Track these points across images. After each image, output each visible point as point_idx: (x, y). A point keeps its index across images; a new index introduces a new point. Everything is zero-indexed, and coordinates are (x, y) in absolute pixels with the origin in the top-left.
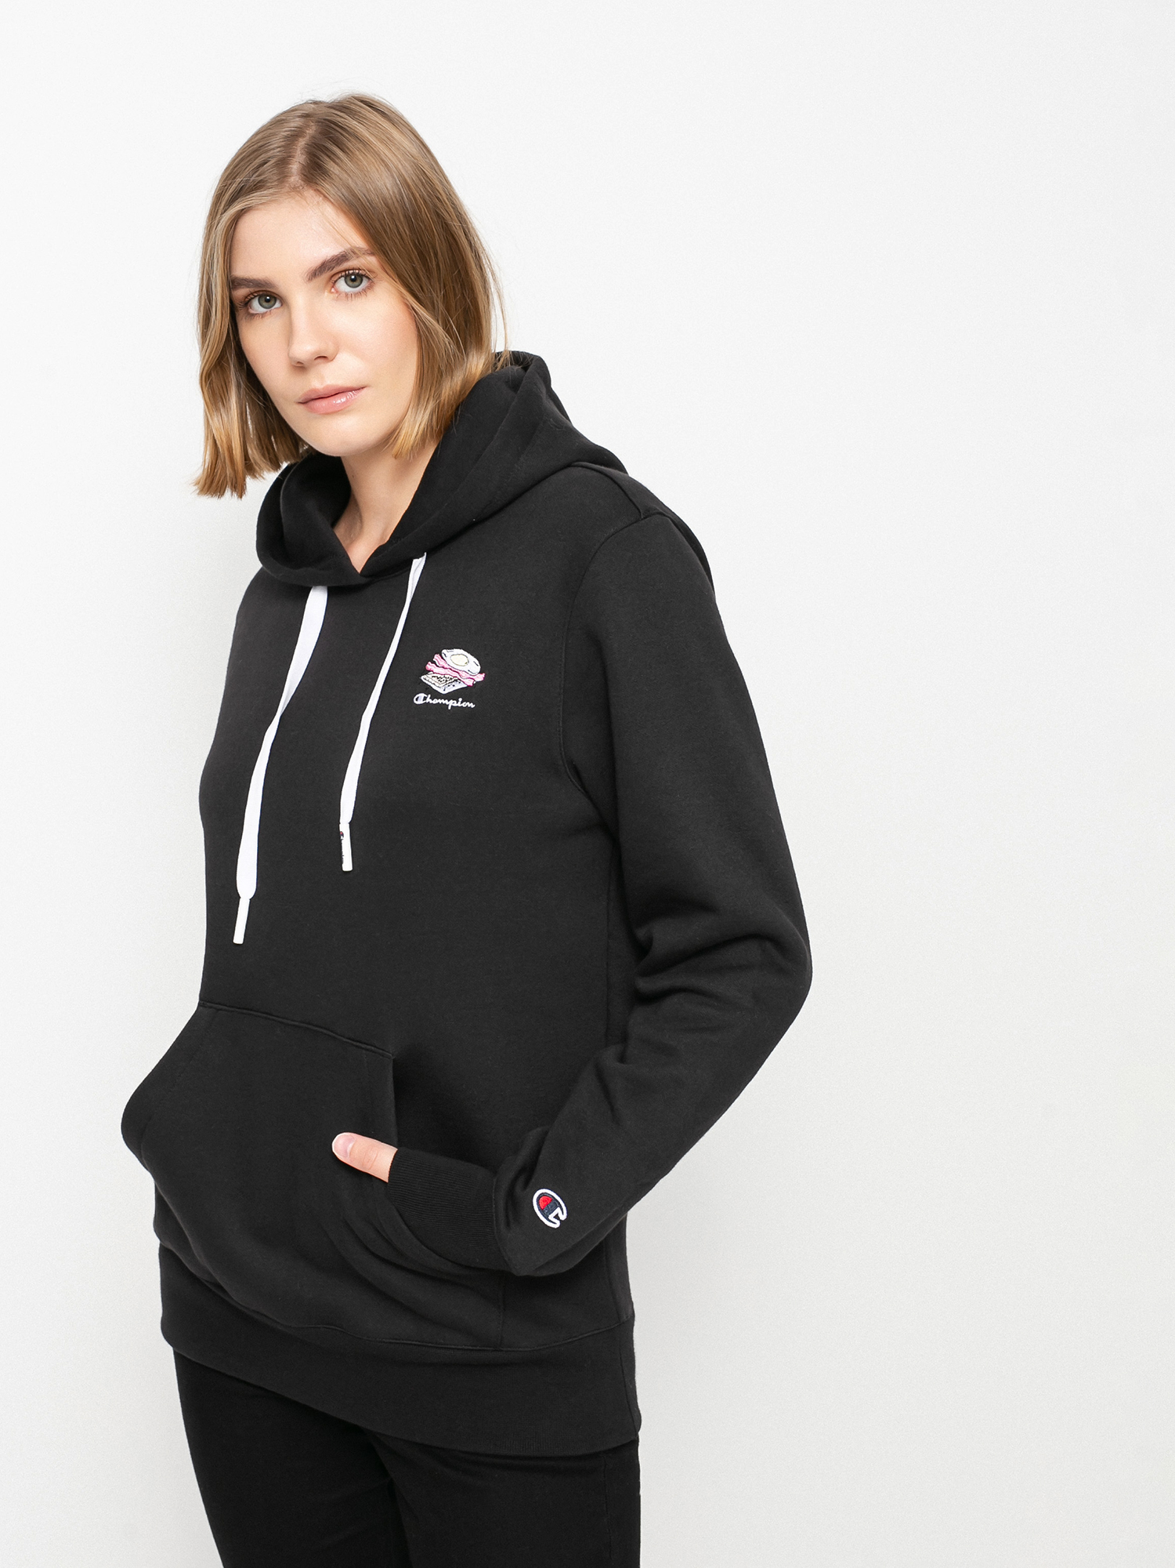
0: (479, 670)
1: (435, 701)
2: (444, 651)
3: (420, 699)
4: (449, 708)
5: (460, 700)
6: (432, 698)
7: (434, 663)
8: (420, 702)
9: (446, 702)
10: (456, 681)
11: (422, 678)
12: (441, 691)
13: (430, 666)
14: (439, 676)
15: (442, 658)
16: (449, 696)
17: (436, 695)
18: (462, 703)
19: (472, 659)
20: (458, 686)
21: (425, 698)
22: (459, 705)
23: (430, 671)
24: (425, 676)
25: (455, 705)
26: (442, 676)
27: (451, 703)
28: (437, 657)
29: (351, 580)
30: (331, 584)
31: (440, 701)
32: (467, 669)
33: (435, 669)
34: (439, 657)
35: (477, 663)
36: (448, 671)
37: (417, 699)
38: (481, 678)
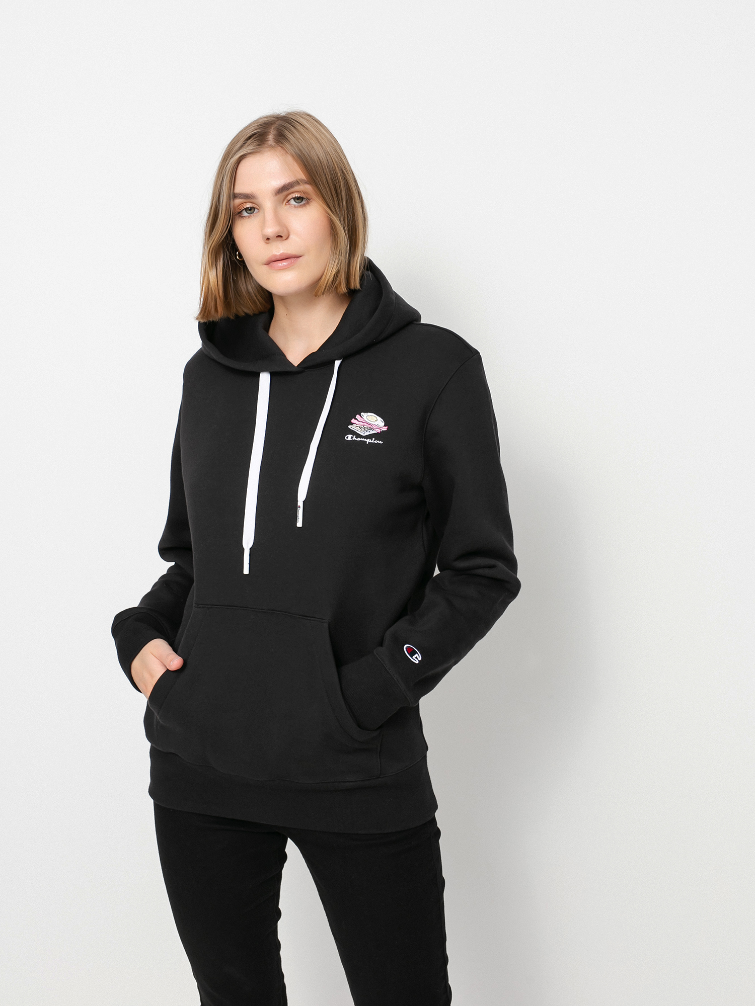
0: (384, 425)
1: (359, 439)
2: (362, 414)
3: (350, 437)
4: (367, 443)
5: (374, 439)
6: (357, 437)
7: (357, 419)
8: (349, 439)
9: (366, 440)
10: (370, 429)
11: (349, 427)
12: (362, 434)
13: (353, 421)
14: (360, 426)
15: (361, 417)
16: (367, 437)
17: (358, 436)
18: (374, 441)
19: (379, 419)
20: (372, 432)
21: (352, 438)
22: (373, 441)
23: (353, 423)
24: (351, 426)
25: (370, 441)
26: (362, 427)
27: (368, 441)
28: (358, 417)
29: (288, 369)
30: (273, 371)
31: (361, 439)
32: (376, 423)
33: (357, 423)
34: (359, 416)
35: (382, 420)
36: (365, 424)
37: (347, 438)
38: (385, 429)
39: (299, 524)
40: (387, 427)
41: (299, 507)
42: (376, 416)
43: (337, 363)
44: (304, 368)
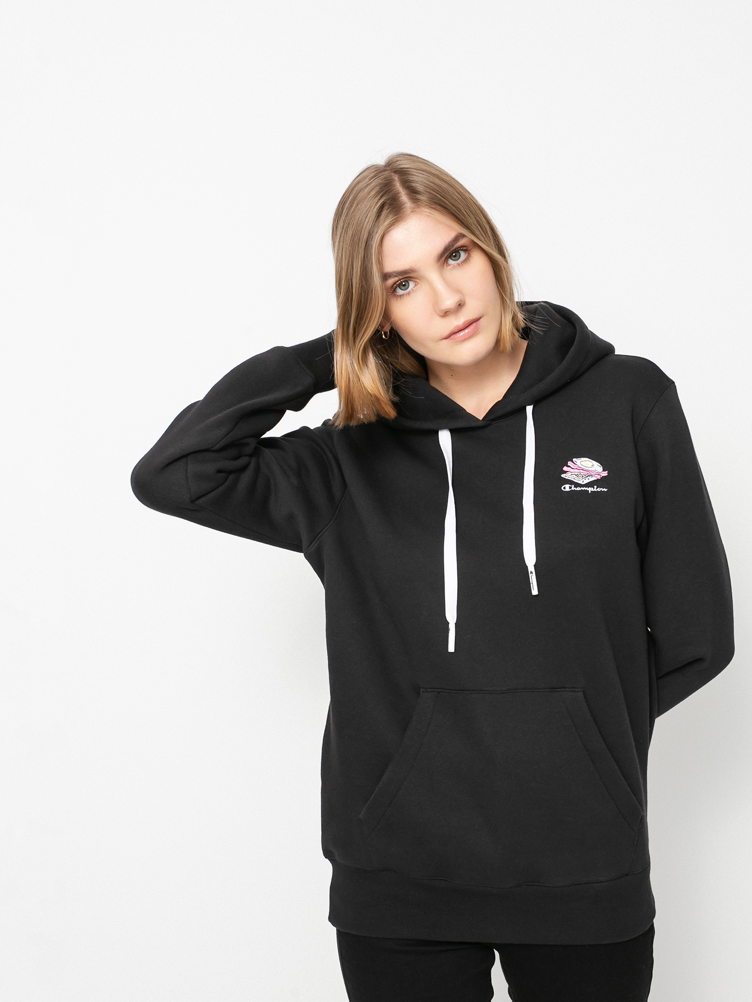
0: (602, 470)
1: (578, 489)
2: (574, 460)
3: (567, 488)
4: (590, 492)
5: (595, 487)
6: (575, 487)
7: (569, 467)
8: (567, 489)
9: (587, 489)
10: (589, 476)
11: (562, 476)
12: (581, 482)
13: (565, 468)
14: (576, 474)
15: (573, 463)
16: (587, 485)
17: (577, 485)
18: (597, 489)
19: (595, 463)
20: (592, 479)
21: (570, 488)
22: (595, 490)
23: (568, 472)
24: (564, 475)
25: (593, 490)
26: (579, 474)
27: (590, 489)
28: (570, 463)
29: (473, 424)
30: (452, 427)
31: (582, 488)
32: (593, 469)
33: (572, 470)
34: (572, 463)
35: (600, 465)
36: (582, 471)
37: (564, 488)
38: (605, 474)
39: (535, 592)
40: (607, 472)
41: (531, 573)
42: (592, 461)
43: (529, 409)
44: (491, 420)
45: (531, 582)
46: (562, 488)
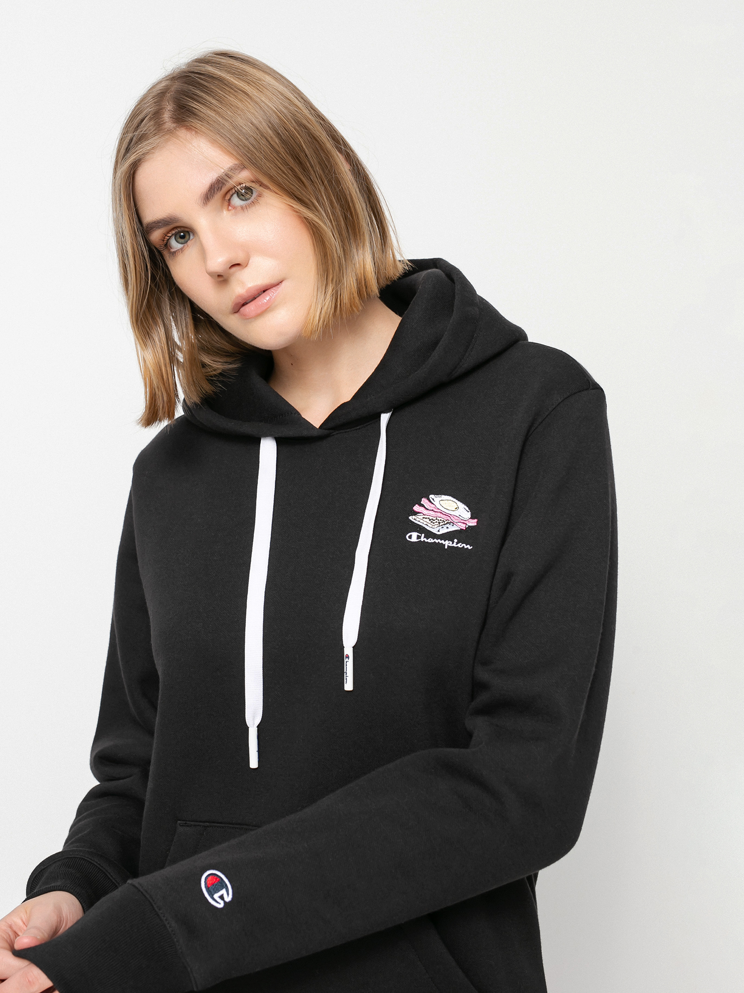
0: (470, 517)
1: (430, 540)
2: (432, 496)
3: (414, 537)
4: (446, 547)
5: (456, 540)
6: (427, 537)
7: (423, 506)
8: (414, 539)
9: (443, 542)
10: (447, 523)
11: (410, 518)
12: (435, 531)
13: (416, 508)
14: (431, 518)
15: (430, 501)
16: (445, 537)
17: (429, 534)
18: (457, 544)
19: (462, 506)
20: (452, 528)
21: (419, 537)
22: (454, 545)
23: (419, 513)
24: (414, 517)
25: (450, 545)
26: (434, 519)
27: (447, 543)
28: (424, 501)
29: (305, 433)
30: (280, 435)
31: (435, 540)
32: (457, 513)
33: (425, 512)
34: (427, 501)
35: (467, 509)
36: (439, 515)
37: (410, 537)
38: (473, 523)
39: (349, 686)
40: (476, 520)
41: (348, 657)
42: (456, 501)
43: (385, 418)
44: (331, 429)
45: (345, 671)
46: (407, 537)
